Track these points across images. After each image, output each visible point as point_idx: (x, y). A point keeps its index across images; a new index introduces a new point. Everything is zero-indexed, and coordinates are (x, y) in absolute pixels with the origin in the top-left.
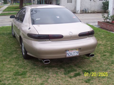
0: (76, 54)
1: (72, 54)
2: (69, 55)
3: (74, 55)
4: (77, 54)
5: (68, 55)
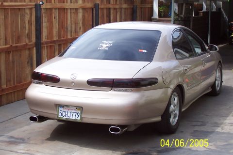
0: (76, 118)
1: (69, 115)
2: (62, 114)
3: (71, 118)
4: (77, 116)
5: (60, 114)
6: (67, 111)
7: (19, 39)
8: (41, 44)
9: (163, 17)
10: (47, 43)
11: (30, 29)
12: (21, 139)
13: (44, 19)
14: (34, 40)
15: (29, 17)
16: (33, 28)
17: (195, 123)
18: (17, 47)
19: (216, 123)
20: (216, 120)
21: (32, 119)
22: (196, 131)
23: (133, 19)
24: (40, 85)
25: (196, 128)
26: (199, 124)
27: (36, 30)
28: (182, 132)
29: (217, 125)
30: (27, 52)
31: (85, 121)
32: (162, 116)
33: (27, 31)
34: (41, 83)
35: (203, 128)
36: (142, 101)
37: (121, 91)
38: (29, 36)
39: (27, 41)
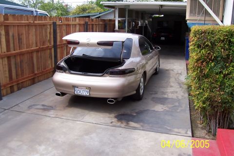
0: (86, 94)
1: (81, 92)
3: (83, 94)
5: (76, 92)
6: (80, 90)
7: (44, 43)
8: (57, 46)
9: (121, 29)
10: (60, 45)
11: (50, 37)
12: (51, 107)
13: (58, 31)
14: (52, 43)
15: (49, 30)
16: (52, 36)
17: (151, 93)
18: (43, 48)
19: (163, 92)
20: (162, 90)
21: (57, 94)
22: (154, 98)
23: (105, 31)
24: (62, 74)
25: (153, 96)
26: (154, 93)
27: (54, 37)
28: (146, 99)
29: (164, 93)
30: (49, 51)
31: (92, 96)
32: (136, 91)
33: (48, 38)
34: (63, 72)
35: (156, 96)
36: (126, 83)
37: (113, 77)
38: (49, 41)
39: (49, 44)
